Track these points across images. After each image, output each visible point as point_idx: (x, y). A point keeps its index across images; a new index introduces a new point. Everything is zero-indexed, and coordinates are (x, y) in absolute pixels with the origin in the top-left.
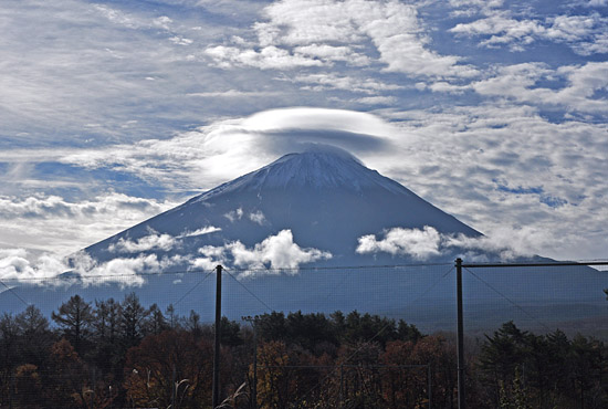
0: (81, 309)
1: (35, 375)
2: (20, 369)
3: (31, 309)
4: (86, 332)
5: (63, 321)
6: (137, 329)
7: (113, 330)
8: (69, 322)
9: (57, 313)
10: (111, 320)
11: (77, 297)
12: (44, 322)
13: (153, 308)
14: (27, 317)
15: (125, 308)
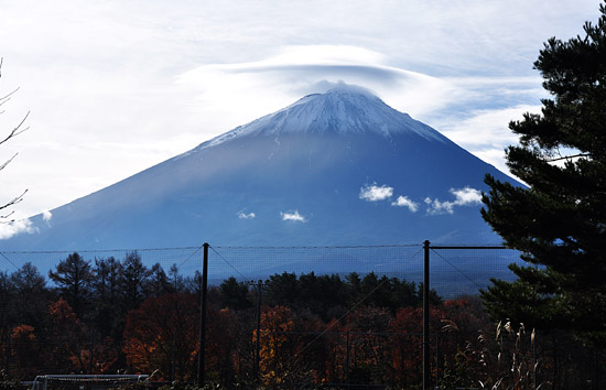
0: (80, 267)
1: (32, 336)
2: (18, 329)
3: (28, 267)
4: (85, 291)
5: (61, 280)
6: (139, 289)
7: (113, 291)
8: (68, 282)
9: (55, 271)
10: (112, 280)
11: (76, 255)
12: (41, 281)
13: (156, 267)
14: (23, 276)
15: (126, 267)
